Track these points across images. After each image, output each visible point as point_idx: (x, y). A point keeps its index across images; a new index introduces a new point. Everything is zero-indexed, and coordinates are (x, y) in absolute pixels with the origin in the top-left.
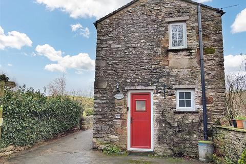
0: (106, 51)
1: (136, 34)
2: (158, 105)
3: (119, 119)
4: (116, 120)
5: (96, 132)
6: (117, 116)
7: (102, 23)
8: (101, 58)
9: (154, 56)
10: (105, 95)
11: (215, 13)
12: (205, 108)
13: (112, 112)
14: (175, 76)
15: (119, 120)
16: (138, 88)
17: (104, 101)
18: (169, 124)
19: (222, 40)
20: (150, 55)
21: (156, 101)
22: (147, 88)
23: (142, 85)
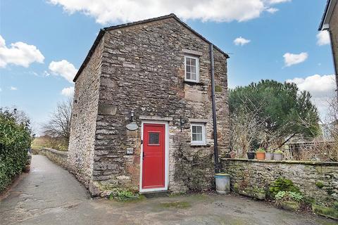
0: (117, 69)
1: (153, 57)
2: (174, 138)
3: (131, 154)
4: (127, 156)
5: (99, 173)
6: (129, 150)
7: (112, 32)
8: (108, 76)
9: (171, 85)
10: (113, 125)
11: (222, 55)
12: (216, 142)
13: (122, 146)
14: (190, 109)
15: (132, 156)
16: (154, 118)
17: (111, 132)
18: (185, 158)
19: (227, 81)
20: (167, 84)
21: (172, 134)
22: (163, 119)
23: (158, 115)
